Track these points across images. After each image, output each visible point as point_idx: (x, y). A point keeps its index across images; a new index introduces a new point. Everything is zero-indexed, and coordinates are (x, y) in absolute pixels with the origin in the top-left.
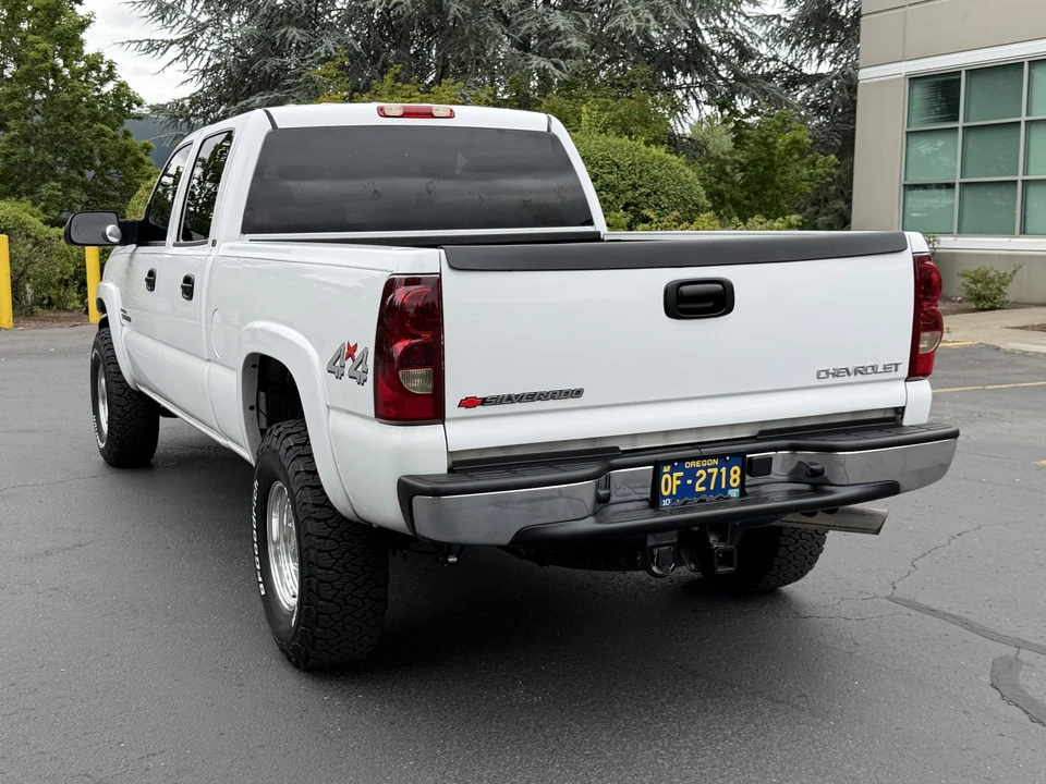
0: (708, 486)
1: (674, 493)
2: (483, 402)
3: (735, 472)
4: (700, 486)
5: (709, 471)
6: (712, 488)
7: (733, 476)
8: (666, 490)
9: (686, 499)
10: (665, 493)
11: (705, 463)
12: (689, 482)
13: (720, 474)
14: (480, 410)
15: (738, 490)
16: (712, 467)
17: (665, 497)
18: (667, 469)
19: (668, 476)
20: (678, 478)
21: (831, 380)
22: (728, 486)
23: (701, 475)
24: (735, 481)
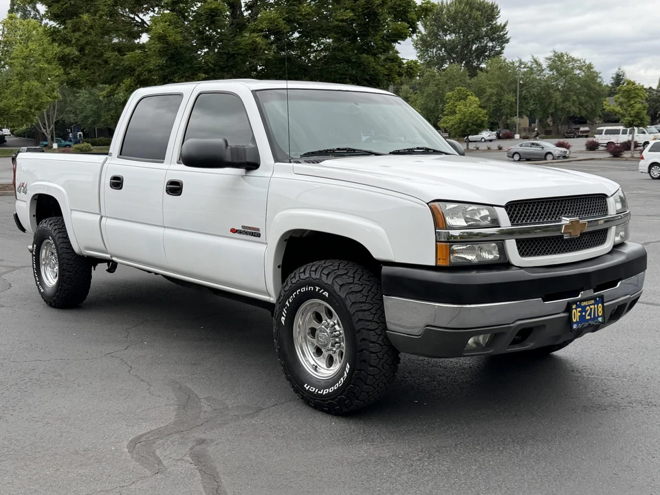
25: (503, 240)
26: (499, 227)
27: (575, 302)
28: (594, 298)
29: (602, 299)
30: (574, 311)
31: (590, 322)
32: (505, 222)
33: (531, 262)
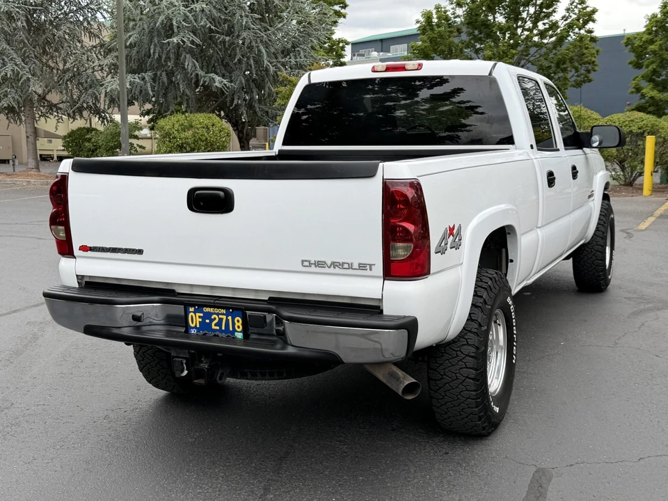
0: (221, 327)
1: (198, 326)
2: (91, 249)
3: (238, 321)
4: (215, 325)
5: (220, 316)
6: (223, 328)
7: (237, 324)
8: (192, 323)
9: (206, 332)
10: (193, 325)
11: (217, 311)
12: (207, 321)
13: (227, 321)
14: (90, 253)
15: (242, 334)
16: (223, 314)
17: (193, 328)
18: (192, 309)
19: (193, 314)
20: (200, 317)
21: (313, 269)
22: (234, 330)
23: (215, 319)
24: (239, 327)
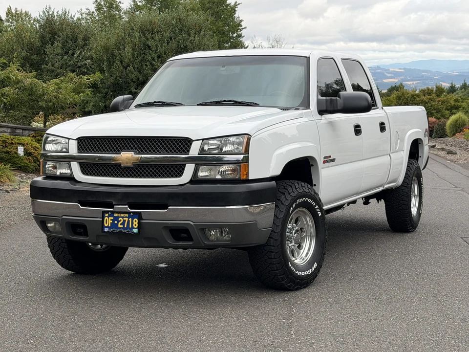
25: (70, 162)
26: (68, 153)
27: (107, 212)
28: (129, 213)
29: (139, 216)
30: (106, 218)
31: (121, 230)
32: (73, 150)
33: (88, 179)
